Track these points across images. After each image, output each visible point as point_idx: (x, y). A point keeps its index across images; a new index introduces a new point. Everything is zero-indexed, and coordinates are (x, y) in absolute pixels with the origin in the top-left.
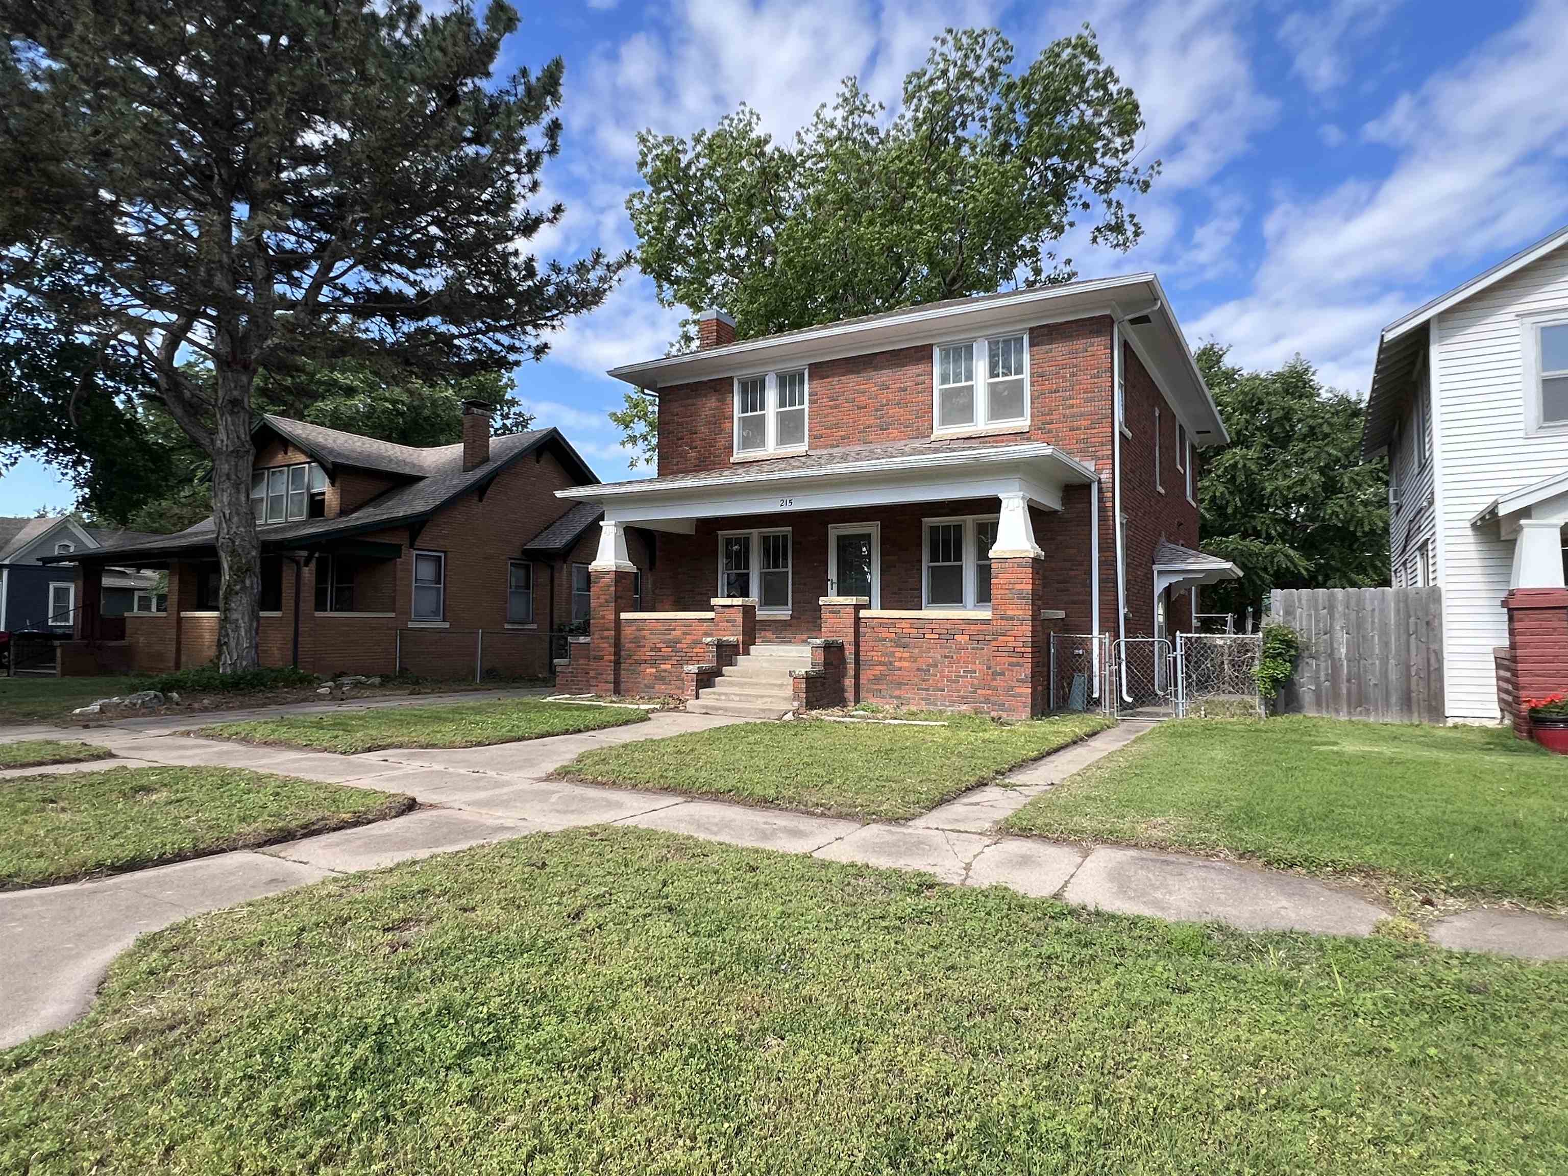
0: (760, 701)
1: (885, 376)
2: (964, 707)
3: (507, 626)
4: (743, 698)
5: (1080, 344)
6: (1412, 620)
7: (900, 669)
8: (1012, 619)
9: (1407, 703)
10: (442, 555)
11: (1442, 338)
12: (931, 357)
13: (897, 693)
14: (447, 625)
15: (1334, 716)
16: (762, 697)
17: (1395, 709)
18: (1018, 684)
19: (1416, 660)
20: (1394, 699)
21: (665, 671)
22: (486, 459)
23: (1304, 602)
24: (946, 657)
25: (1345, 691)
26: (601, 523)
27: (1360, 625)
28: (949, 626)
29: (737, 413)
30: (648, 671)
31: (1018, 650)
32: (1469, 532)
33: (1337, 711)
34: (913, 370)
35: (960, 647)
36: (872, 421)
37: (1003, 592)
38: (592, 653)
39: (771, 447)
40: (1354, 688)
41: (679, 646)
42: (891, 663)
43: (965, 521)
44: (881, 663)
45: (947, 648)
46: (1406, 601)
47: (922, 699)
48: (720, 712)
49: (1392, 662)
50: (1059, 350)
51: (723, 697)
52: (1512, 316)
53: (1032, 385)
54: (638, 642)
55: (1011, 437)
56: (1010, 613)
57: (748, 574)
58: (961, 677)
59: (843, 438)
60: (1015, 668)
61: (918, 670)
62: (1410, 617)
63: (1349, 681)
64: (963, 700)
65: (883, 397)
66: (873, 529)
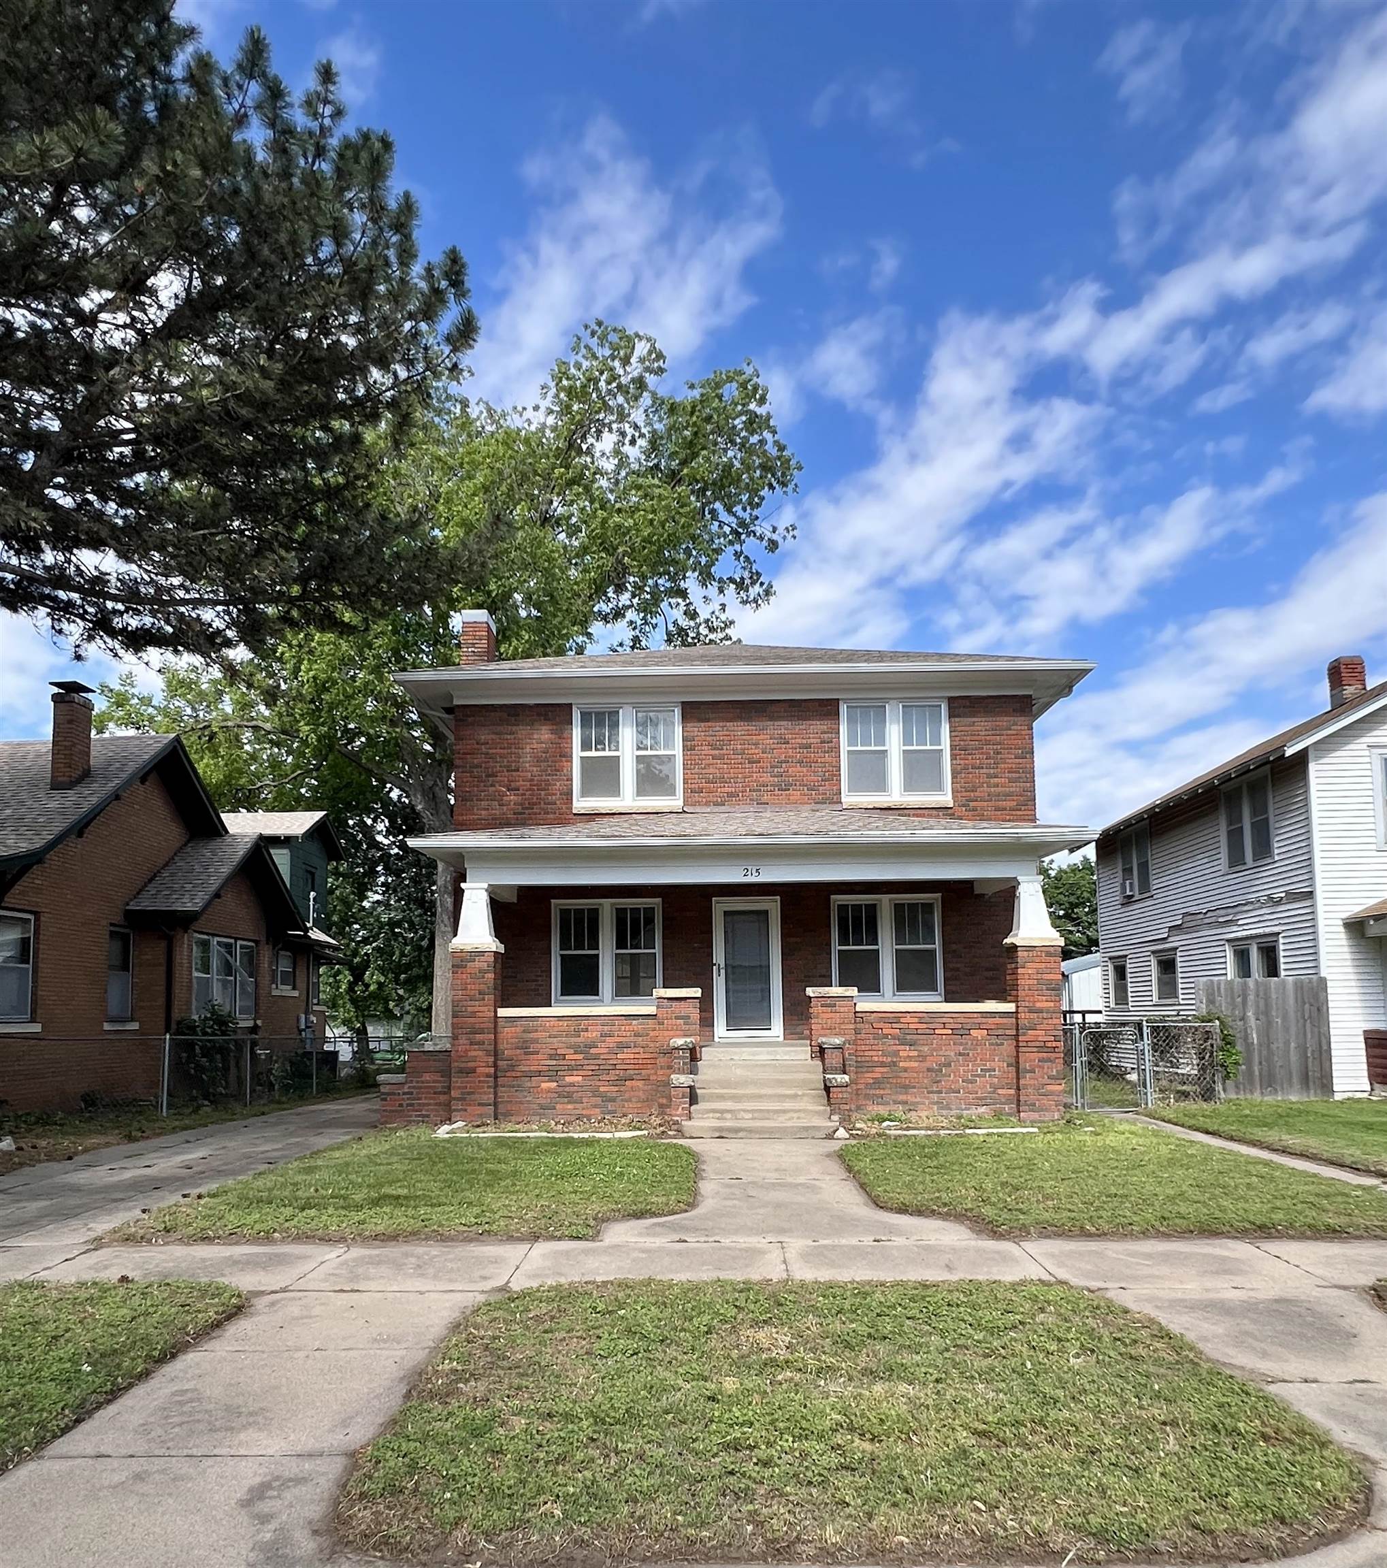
0: (782, 1118)
1: (783, 727)
2: (983, 1109)
3: (107, 1026)
4: (756, 1115)
5: (1004, 721)
6: (1307, 1006)
7: (905, 1069)
8: (1040, 1011)
9: (1305, 1081)
10: (31, 917)
11: (1318, 758)
12: (836, 714)
13: (902, 1097)
14: (36, 1028)
15: (1249, 1096)
16: (784, 1112)
17: (1297, 1086)
18: (1049, 1081)
19: (1311, 1044)
20: (1295, 1080)
21: (572, 1085)
22: (86, 775)
23: (1222, 991)
24: (960, 1054)
25: (1257, 1073)
26: (463, 885)
27: (1267, 1013)
28: (963, 1020)
29: (577, 753)
30: (544, 1085)
31: (1049, 1044)
32: (1342, 929)
33: (1252, 1093)
34: (817, 727)
35: (977, 1043)
36: (767, 778)
37: (1031, 982)
38: (455, 1064)
39: (628, 798)
40: (1265, 1068)
41: (593, 1051)
42: (894, 1064)
43: (880, 900)
44: (883, 1065)
45: (961, 1044)
46: (1302, 988)
47: (934, 1103)
48: (741, 1134)
49: (1293, 1045)
50: (981, 725)
51: (729, 1116)
52: (1365, 746)
53: (953, 757)
54: (525, 1047)
55: (934, 812)
56: (1038, 1005)
57: (597, 956)
58: (978, 1076)
59: (730, 795)
60: (1046, 1065)
61: (929, 1070)
62: (1304, 1003)
63: (1260, 1063)
64: (981, 1102)
65: (781, 753)
66: (773, 906)
